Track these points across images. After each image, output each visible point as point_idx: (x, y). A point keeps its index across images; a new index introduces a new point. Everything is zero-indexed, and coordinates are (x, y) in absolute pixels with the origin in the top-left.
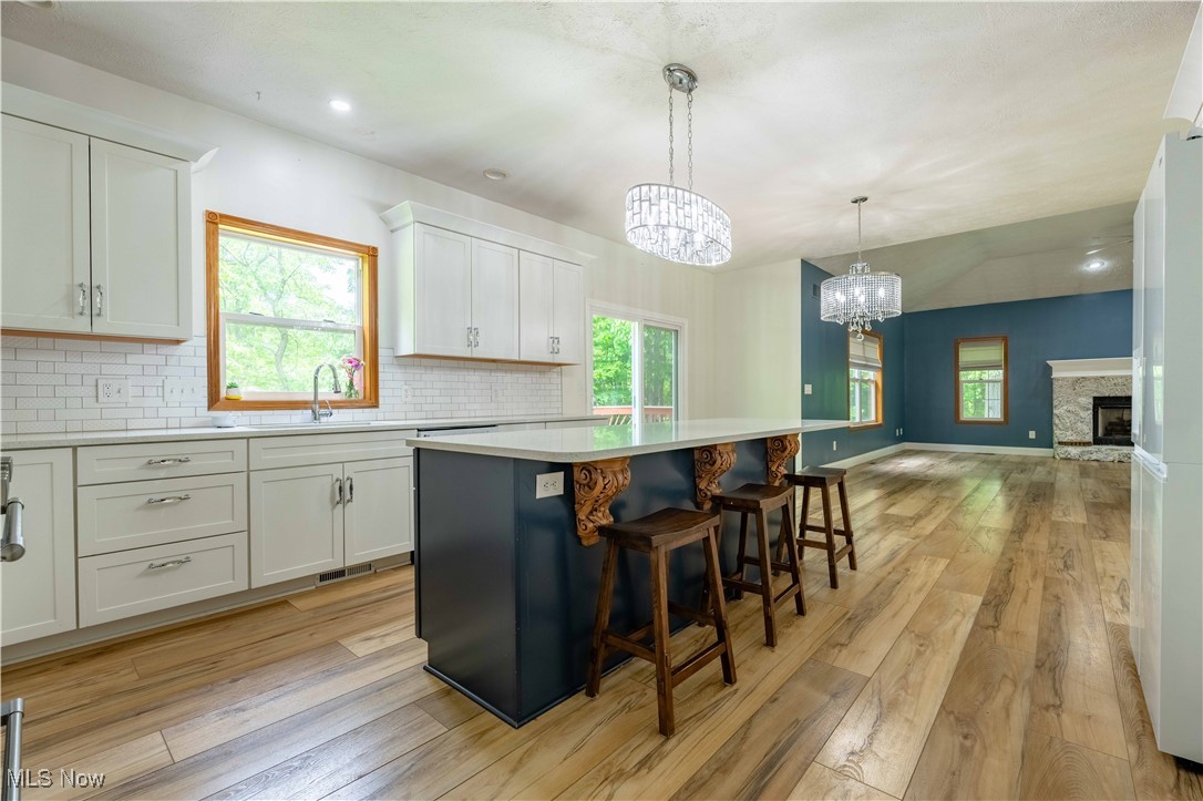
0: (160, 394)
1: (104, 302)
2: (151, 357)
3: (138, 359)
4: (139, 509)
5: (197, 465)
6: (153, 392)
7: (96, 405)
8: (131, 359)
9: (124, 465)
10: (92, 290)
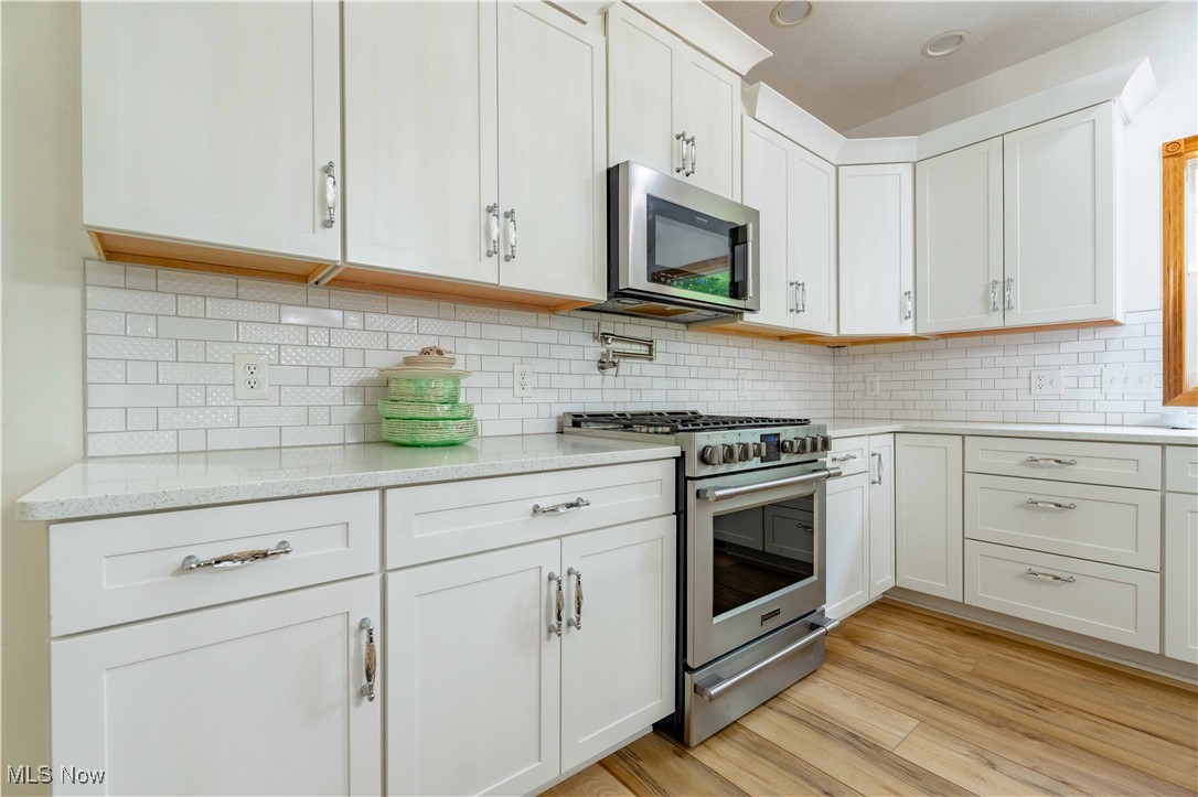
0: (1098, 385)
1: (1016, 295)
2: (1087, 343)
3: (1072, 346)
4: (1019, 506)
5: (1082, 470)
6: (1089, 383)
7: (1031, 397)
8: (1065, 347)
9: (1006, 458)
10: (1006, 284)
